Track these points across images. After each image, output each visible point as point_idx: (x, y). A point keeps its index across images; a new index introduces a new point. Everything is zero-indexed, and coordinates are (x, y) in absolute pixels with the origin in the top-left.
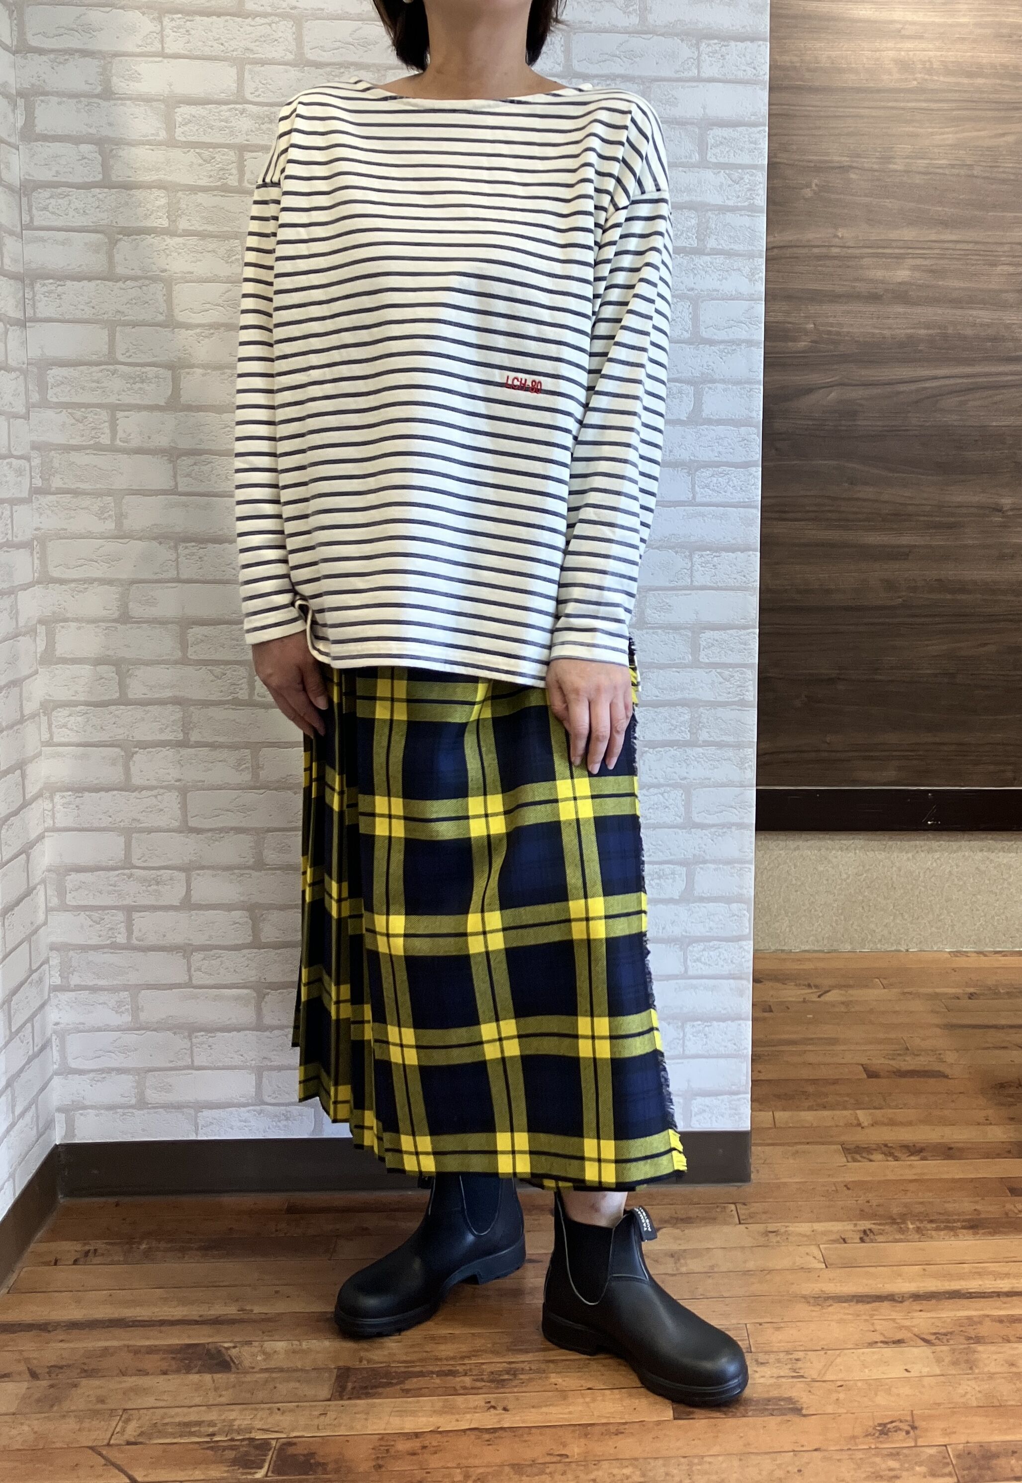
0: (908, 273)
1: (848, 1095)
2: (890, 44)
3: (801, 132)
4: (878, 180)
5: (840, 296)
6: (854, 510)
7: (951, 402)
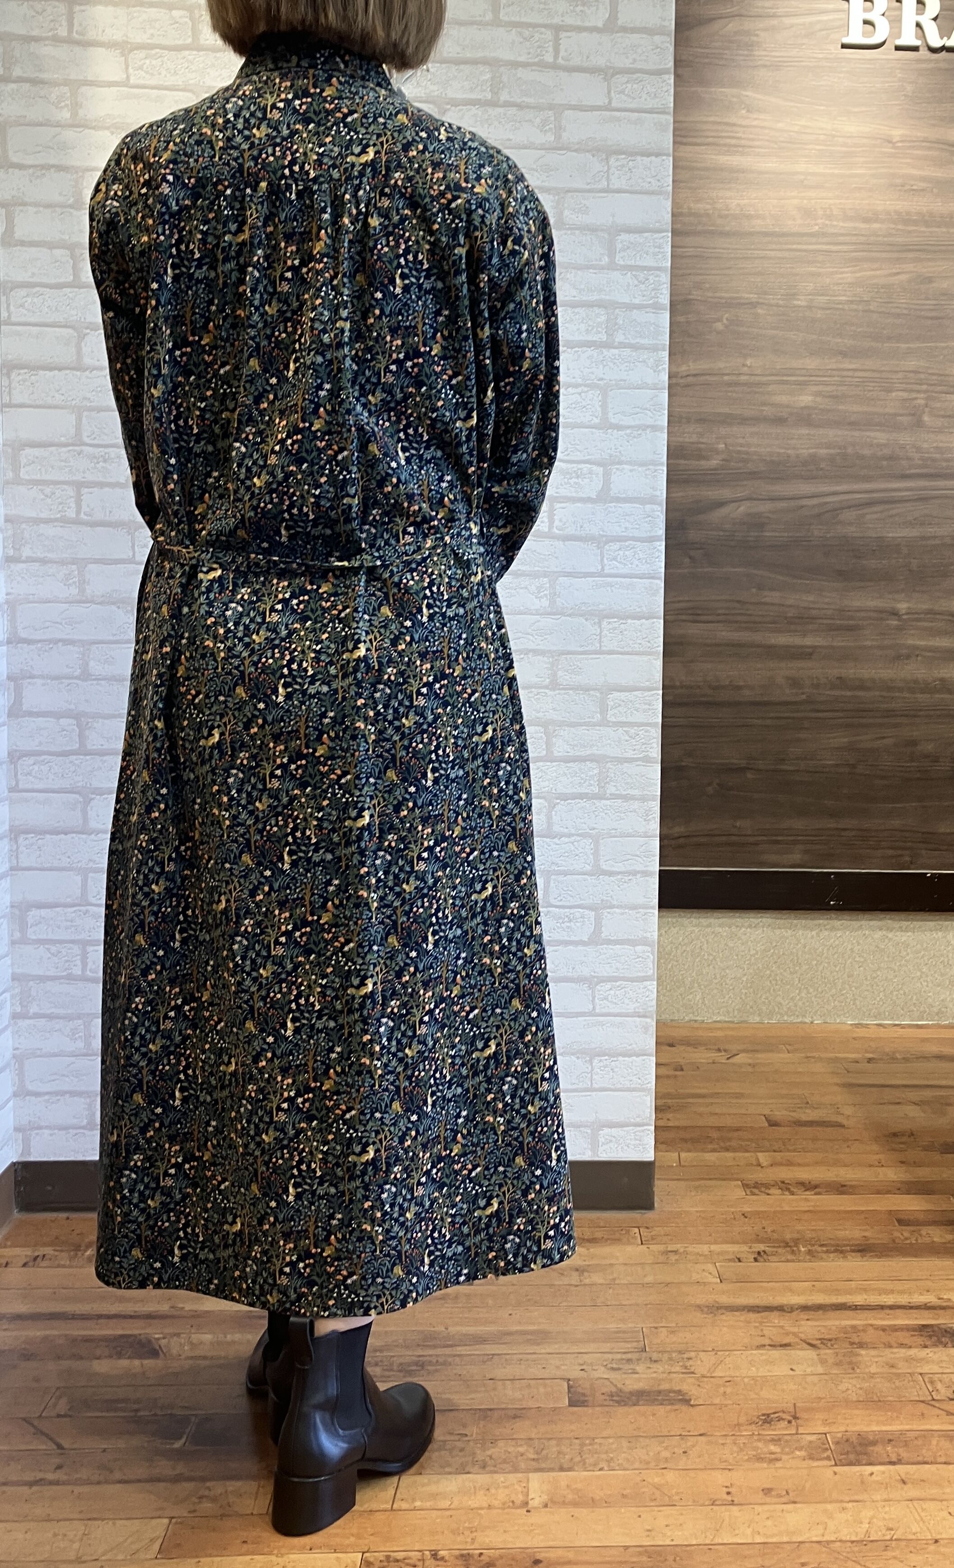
0: (810, 398)
1: (751, 1140)
2: (794, 193)
4: (784, 315)
5: (747, 420)
6: (761, 613)
7: (849, 515)
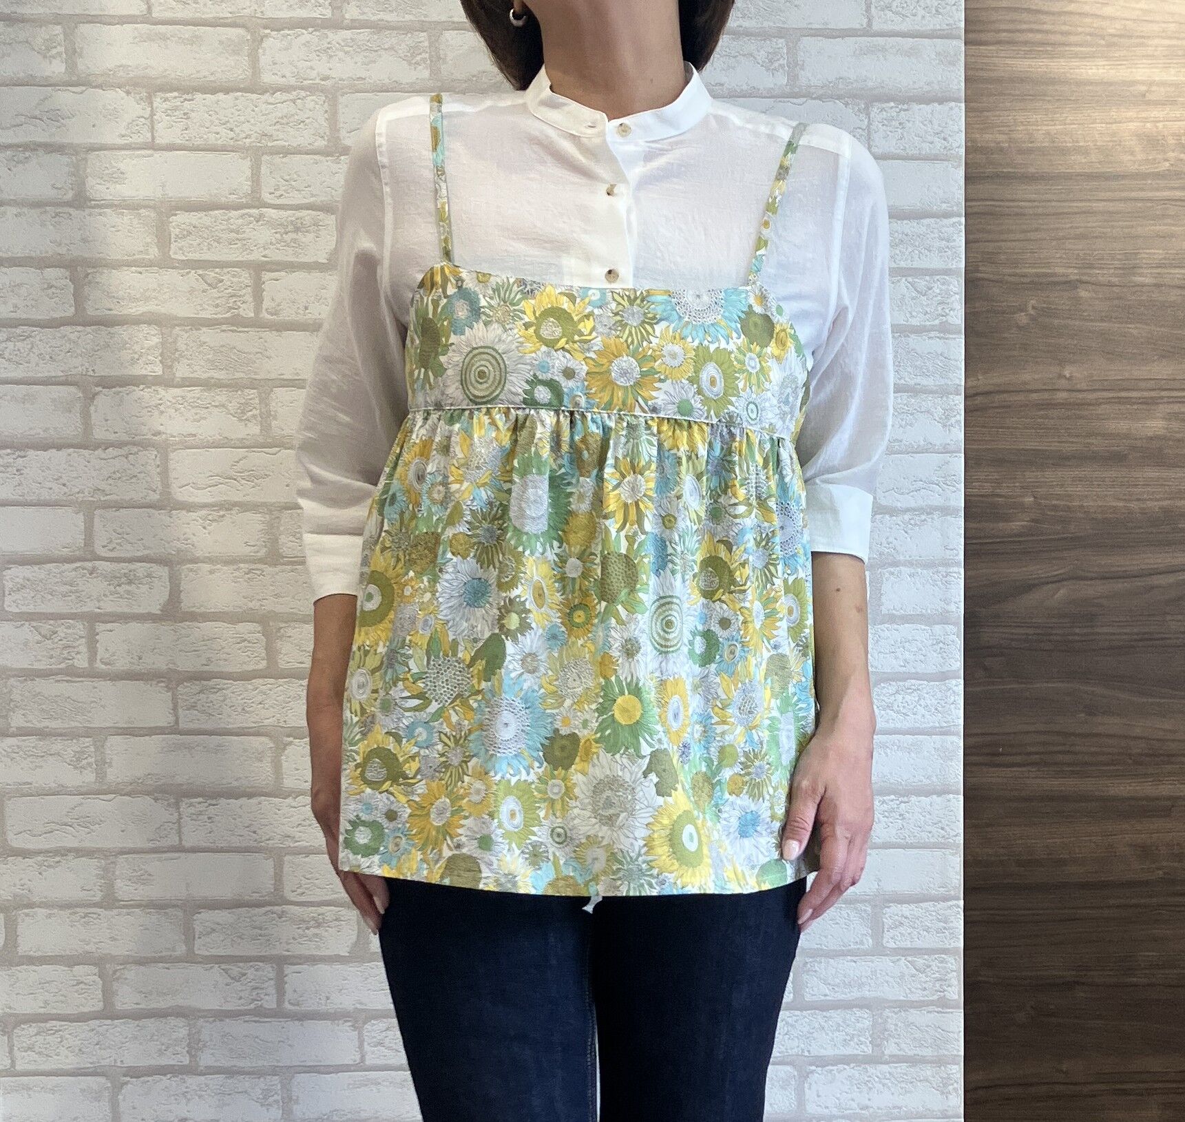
2: (1130, 114)
3: (1011, 236)
4: (1119, 298)
5: (1068, 458)
6: (1093, 749)
